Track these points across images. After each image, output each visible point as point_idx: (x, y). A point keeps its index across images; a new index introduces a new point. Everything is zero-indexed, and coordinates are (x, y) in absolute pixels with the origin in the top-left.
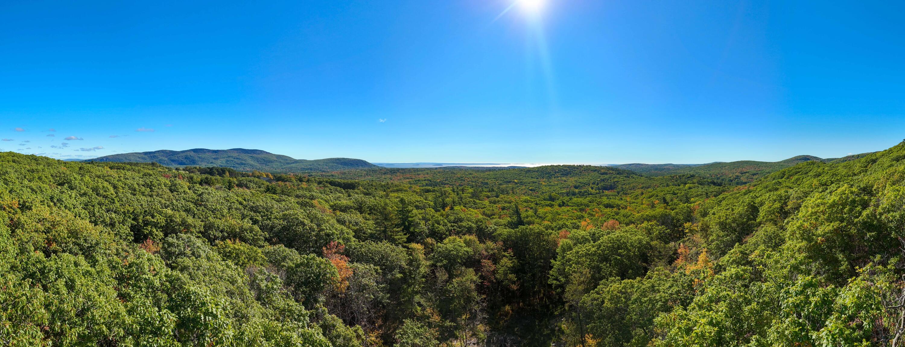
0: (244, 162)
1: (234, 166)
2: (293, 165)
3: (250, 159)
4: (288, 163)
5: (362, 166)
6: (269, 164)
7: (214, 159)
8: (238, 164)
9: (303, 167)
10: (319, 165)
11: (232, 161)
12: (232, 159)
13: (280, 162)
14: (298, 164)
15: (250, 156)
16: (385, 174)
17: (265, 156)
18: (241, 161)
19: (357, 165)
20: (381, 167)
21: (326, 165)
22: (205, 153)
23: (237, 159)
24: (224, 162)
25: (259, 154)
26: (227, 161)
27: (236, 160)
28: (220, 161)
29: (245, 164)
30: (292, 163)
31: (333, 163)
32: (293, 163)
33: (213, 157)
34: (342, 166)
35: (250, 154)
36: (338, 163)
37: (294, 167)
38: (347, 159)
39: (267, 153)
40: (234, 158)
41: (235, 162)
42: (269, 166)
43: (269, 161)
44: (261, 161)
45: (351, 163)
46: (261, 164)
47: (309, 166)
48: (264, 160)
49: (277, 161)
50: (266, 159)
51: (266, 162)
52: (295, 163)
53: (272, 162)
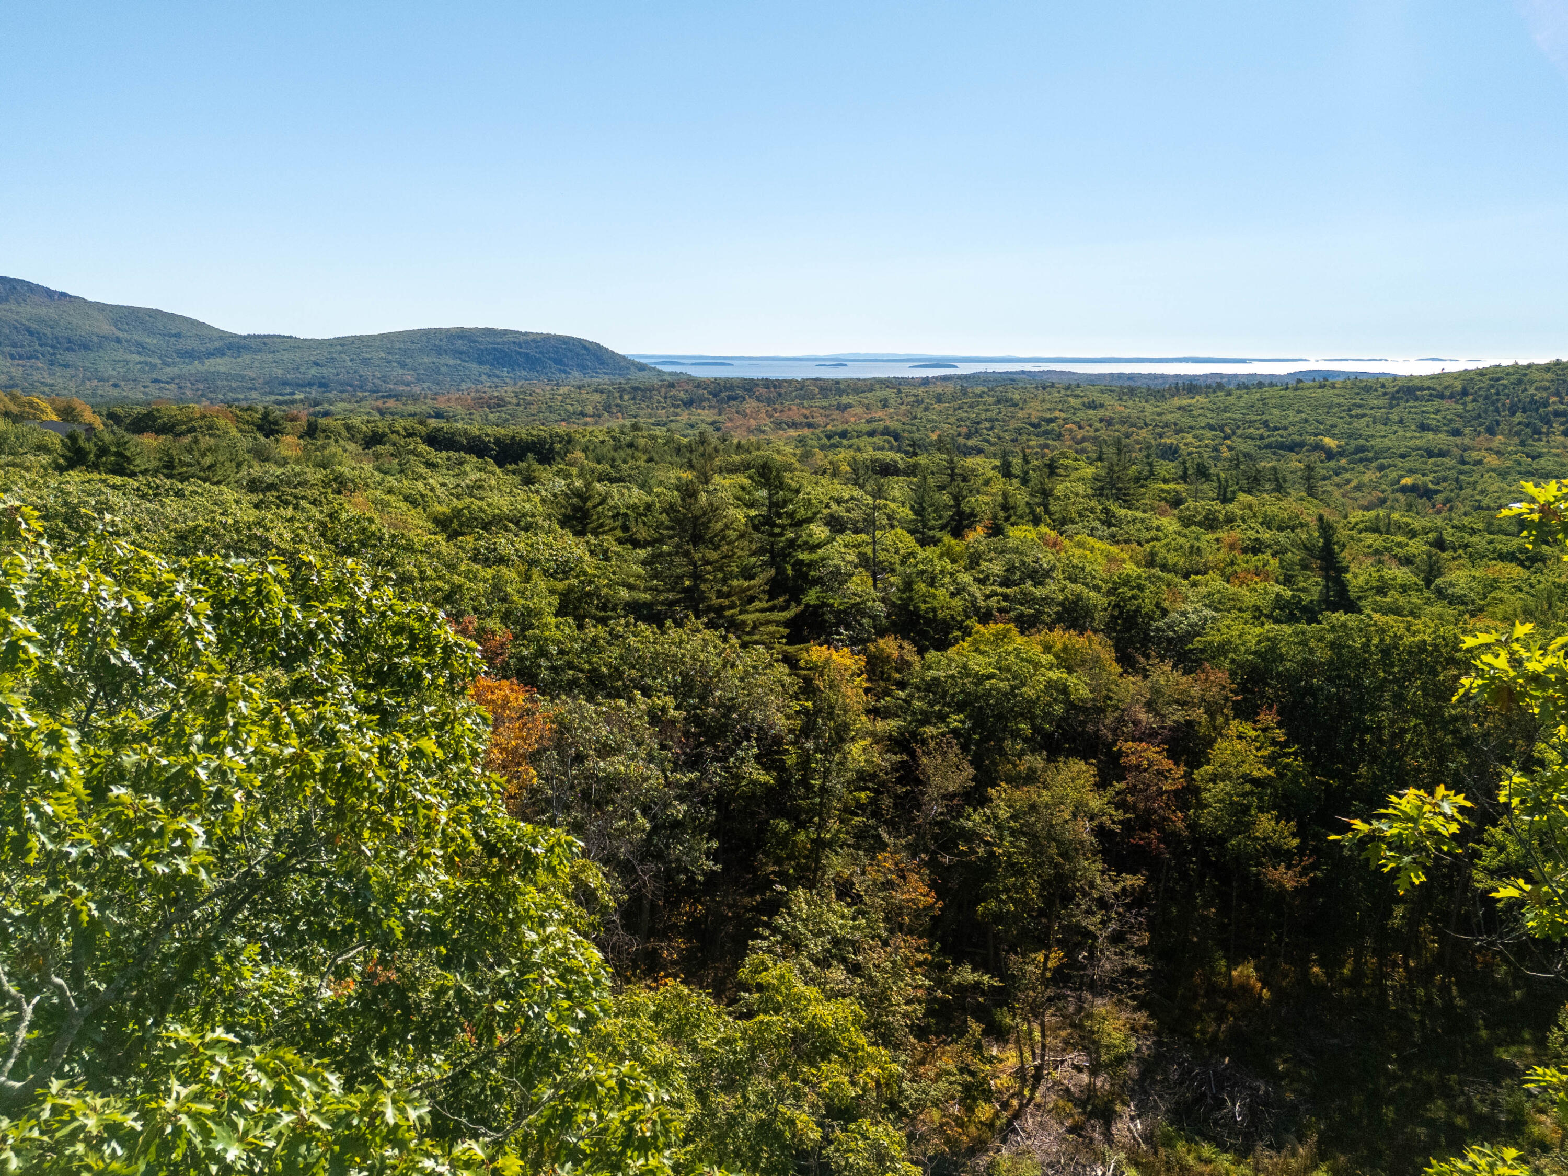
2: (220, 364)
4: (189, 355)
5: (582, 368)
6: (70, 357)
9: (279, 372)
10: (366, 362)
13: (139, 344)
14: (247, 358)
16: (689, 404)
17: (43, 311)
19: (558, 361)
20: (671, 374)
21: (403, 365)
30: (210, 354)
31: (439, 351)
32: (220, 352)
34: (486, 368)
36: (458, 353)
37: (228, 376)
38: (505, 332)
39: (49, 293)
42: (71, 371)
43: (70, 341)
44: (17, 338)
45: (527, 355)
46: (21, 358)
47: (314, 371)
48: (31, 334)
49: (118, 341)
50: (48, 331)
51: (52, 347)
52: (229, 353)
53: (86, 347)
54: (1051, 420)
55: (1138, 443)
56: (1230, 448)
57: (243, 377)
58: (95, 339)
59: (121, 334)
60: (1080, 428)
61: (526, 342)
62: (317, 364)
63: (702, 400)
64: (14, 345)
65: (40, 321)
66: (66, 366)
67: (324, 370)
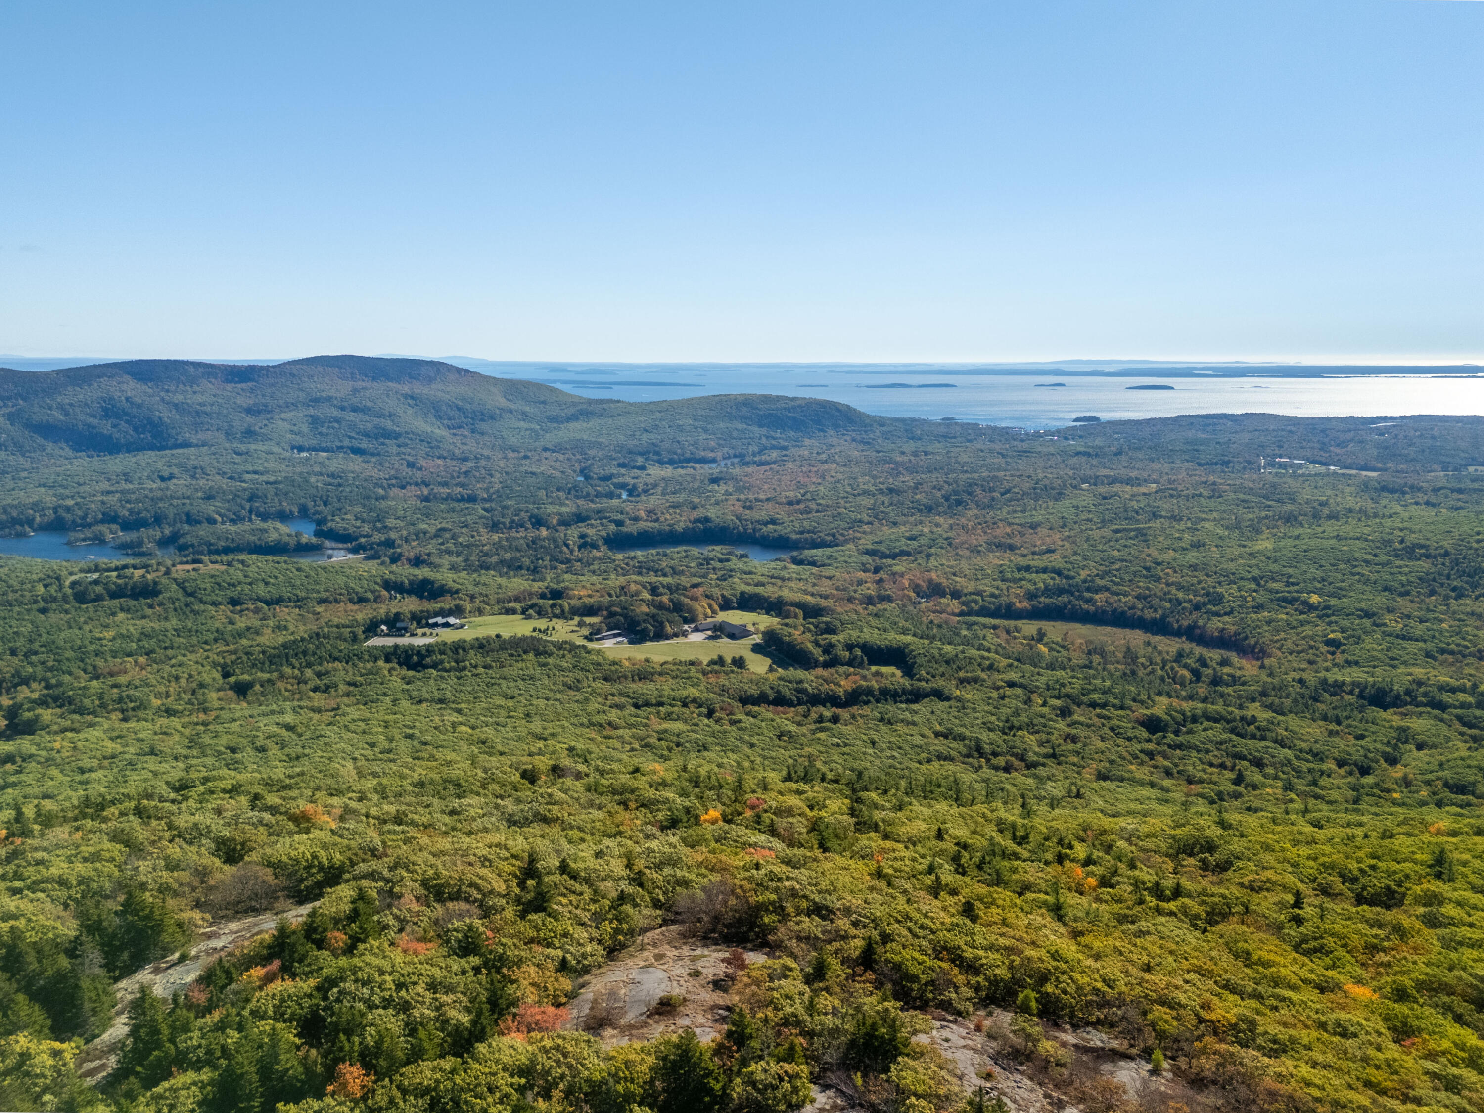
0: (388, 424)
1: (356, 444)
2: (576, 431)
3: (410, 411)
5: (836, 427)
6: (484, 426)
7: (249, 411)
8: (367, 435)
10: (680, 428)
11: (337, 421)
12: (335, 413)
13: (524, 413)
14: (594, 423)
15: (406, 396)
18: (376, 421)
19: (817, 422)
21: (706, 431)
22: (193, 381)
23: (355, 410)
24: (305, 428)
25: (430, 380)
26: (315, 421)
27: (351, 416)
28: (287, 426)
29: (397, 436)
31: (731, 418)
33: (244, 401)
34: (764, 431)
35: (398, 380)
36: (744, 419)
38: (779, 398)
39: (458, 370)
40: (343, 408)
41: (352, 426)
42: (486, 438)
43: (482, 414)
44: (451, 413)
45: (794, 418)
46: (454, 428)
47: (645, 437)
48: (459, 409)
49: (511, 411)
50: (468, 406)
51: (472, 418)
52: (581, 417)
53: (492, 418)
54: (1159, 564)
55: (1203, 589)
56: (1254, 599)
57: (600, 444)
58: (497, 411)
59: (512, 406)
60: (1175, 572)
61: (794, 408)
62: (646, 431)
63: (938, 505)
64: (450, 419)
65: (463, 399)
66: (482, 434)
67: (652, 436)
